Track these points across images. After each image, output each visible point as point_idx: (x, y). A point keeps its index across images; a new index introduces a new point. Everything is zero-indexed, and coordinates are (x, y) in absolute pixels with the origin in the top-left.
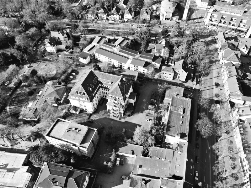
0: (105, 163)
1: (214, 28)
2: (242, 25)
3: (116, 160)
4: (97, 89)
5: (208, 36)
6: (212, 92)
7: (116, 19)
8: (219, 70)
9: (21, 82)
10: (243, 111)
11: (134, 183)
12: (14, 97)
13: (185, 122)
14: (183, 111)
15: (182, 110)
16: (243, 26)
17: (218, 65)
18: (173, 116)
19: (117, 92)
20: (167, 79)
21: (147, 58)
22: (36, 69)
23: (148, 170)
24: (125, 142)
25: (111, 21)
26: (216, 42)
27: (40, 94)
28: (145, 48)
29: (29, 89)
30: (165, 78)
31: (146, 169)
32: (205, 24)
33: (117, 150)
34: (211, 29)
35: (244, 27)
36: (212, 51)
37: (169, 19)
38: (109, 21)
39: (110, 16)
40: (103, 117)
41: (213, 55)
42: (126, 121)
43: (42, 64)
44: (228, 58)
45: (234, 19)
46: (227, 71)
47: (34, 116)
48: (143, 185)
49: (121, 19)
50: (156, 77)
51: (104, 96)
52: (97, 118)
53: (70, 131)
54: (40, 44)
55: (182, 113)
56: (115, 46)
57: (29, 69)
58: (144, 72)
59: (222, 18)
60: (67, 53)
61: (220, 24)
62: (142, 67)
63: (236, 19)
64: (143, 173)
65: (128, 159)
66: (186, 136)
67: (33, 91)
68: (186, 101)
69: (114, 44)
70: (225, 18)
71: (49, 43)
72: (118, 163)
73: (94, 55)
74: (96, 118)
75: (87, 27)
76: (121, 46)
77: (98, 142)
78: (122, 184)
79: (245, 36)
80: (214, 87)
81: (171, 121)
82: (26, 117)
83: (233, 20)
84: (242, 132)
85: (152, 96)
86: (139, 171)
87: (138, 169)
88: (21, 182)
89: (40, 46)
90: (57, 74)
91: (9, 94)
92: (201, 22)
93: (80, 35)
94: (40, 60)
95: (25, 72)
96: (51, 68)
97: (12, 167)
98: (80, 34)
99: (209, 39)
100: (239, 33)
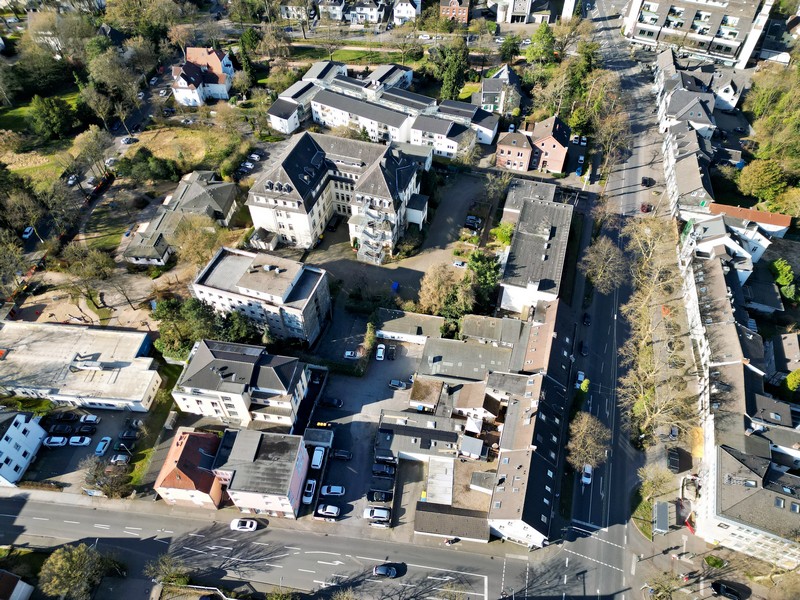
0: (348, 353)
1: (651, 42)
2: (725, 30)
3: (374, 350)
4: (322, 182)
5: (632, 64)
6: (634, 198)
7: (369, 19)
8: (655, 147)
9: (111, 178)
10: (705, 230)
11: (423, 392)
12: (95, 214)
13: (555, 257)
14: (549, 233)
15: (547, 231)
16: (731, 33)
17: (655, 135)
18: (524, 244)
19: (376, 186)
20: (514, 168)
21: (457, 113)
22: (150, 147)
23: (456, 366)
24: (399, 308)
25: (354, 26)
26: (652, 80)
27: (166, 202)
28: (452, 91)
29: (136, 193)
30: (508, 166)
31: (451, 365)
32: (626, 33)
33: (378, 326)
34: (640, 47)
35: (731, 37)
36: (641, 100)
37: (522, 21)
38: (349, 25)
39: (354, 9)
40: (340, 258)
41: (641, 110)
42: (399, 268)
43: (166, 134)
44: (680, 114)
45: (704, 14)
46: (674, 143)
47: (156, 253)
48: (444, 396)
49: (385, 20)
50: (484, 163)
51: (339, 209)
52: (324, 261)
53: (257, 271)
54: (155, 86)
55: (547, 238)
56: (368, 85)
57: (129, 146)
58: (450, 151)
59: (672, 11)
60: (233, 106)
61: (665, 30)
62: (444, 137)
63: (709, 14)
64: (443, 372)
65: (406, 346)
66: (554, 286)
67: (146, 197)
68: (559, 212)
69: (366, 81)
70: (679, 14)
71: (183, 75)
72: (380, 353)
73: (310, 110)
74: (319, 260)
75: (289, 40)
76: (385, 84)
77: (329, 311)
78: (392, 397)
79: (734, 64)
80: (641, 187)
81: (516, 254)
82: (135, 254)
83: (703, 18)
84: (701, 279)
85: (470, 210)
86: (434, 368)
87: (431, 365)
88: (136, 389)
89: (154, 90)
90: (208, 157)
91: (81, 206)
92: (613, 28)
93: (268, 62)
94: (158, 126)
95: (120, 154)
96: (190, 143)
97: (112, 361)
98: (268, 58)
99: (635, 71)
100: (718, 56)
